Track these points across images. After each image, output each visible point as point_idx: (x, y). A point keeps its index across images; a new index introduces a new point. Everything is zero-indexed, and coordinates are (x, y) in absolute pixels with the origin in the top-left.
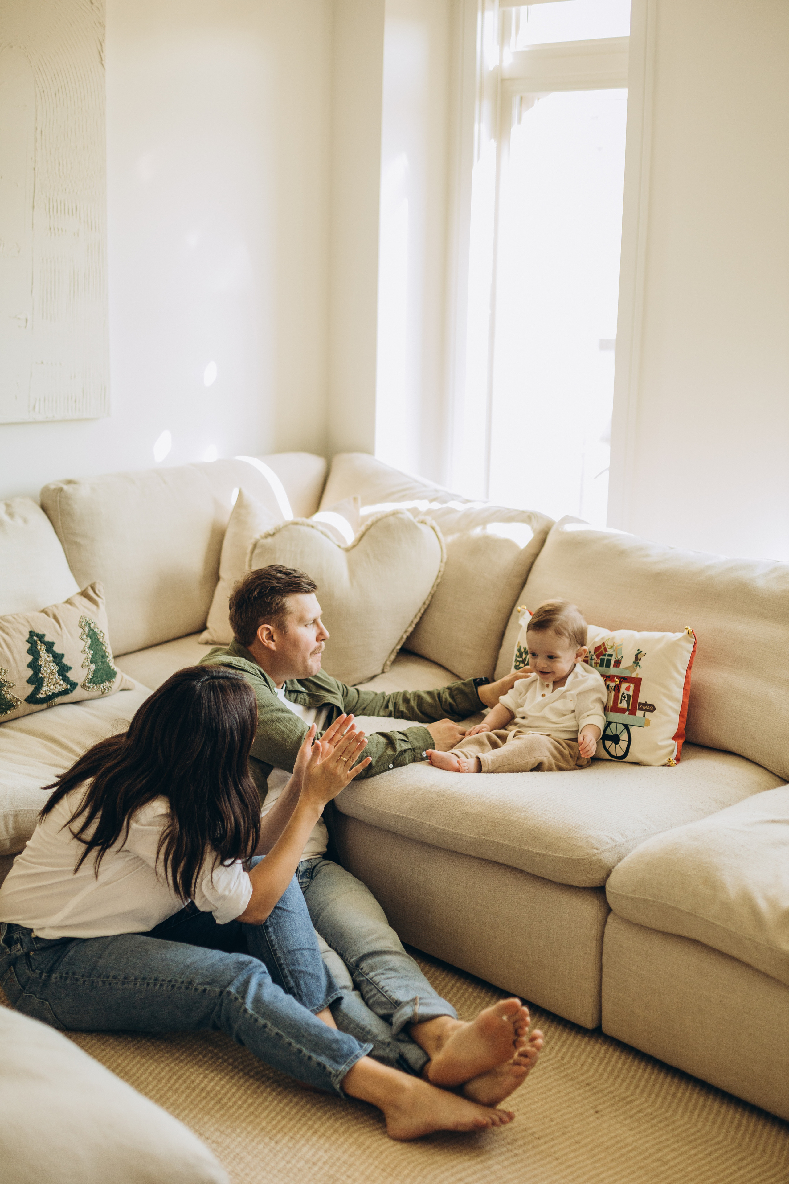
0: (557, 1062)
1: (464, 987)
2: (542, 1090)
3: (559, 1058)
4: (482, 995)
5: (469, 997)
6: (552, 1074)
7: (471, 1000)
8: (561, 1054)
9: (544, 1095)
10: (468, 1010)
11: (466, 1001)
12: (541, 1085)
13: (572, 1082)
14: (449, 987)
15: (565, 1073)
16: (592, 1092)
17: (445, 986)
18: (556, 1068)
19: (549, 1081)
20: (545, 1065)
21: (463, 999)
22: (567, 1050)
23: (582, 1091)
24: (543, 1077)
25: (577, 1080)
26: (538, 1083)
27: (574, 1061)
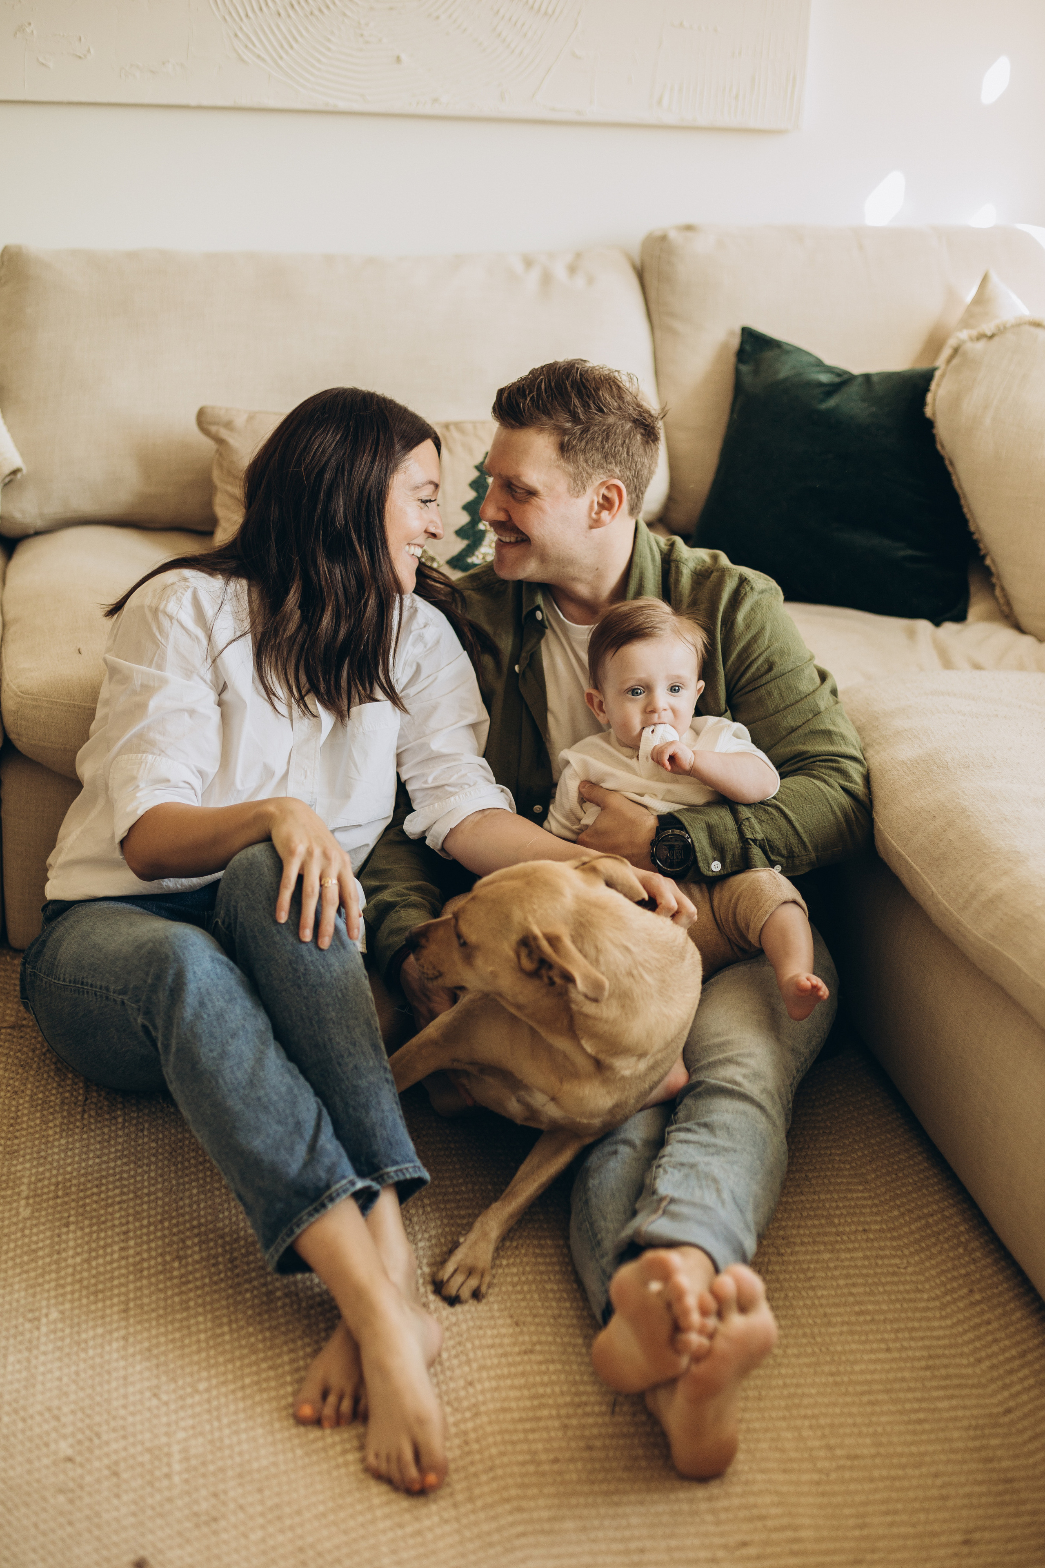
0: (991, 1415)
1: (957, 1219)
2: (904, 1460)
3: (1000, 1409)
4: (975, 1244)
5: (947, 1240)
6: (956, 1434)
7: (946, 1246)
8: (1012, 1404)
9: (900, 1473)
10: (922, 1262)
11: (935, 1244)
12: (914, 1449)
13: (981, 1466)
14: (925, 1211)
15: (985, 1442)
16: (999, 1499)
17: (921, 1207)
18: (976, 1428)
19: (938, 1447)
20: (960, 1413)
21: (933, 1240)
22: (1031, 1400)
23: (984, 1488)
24: (933, 1436)
25: (995, 1465)
26: (913, 1443)
27: (1026, 1423)
